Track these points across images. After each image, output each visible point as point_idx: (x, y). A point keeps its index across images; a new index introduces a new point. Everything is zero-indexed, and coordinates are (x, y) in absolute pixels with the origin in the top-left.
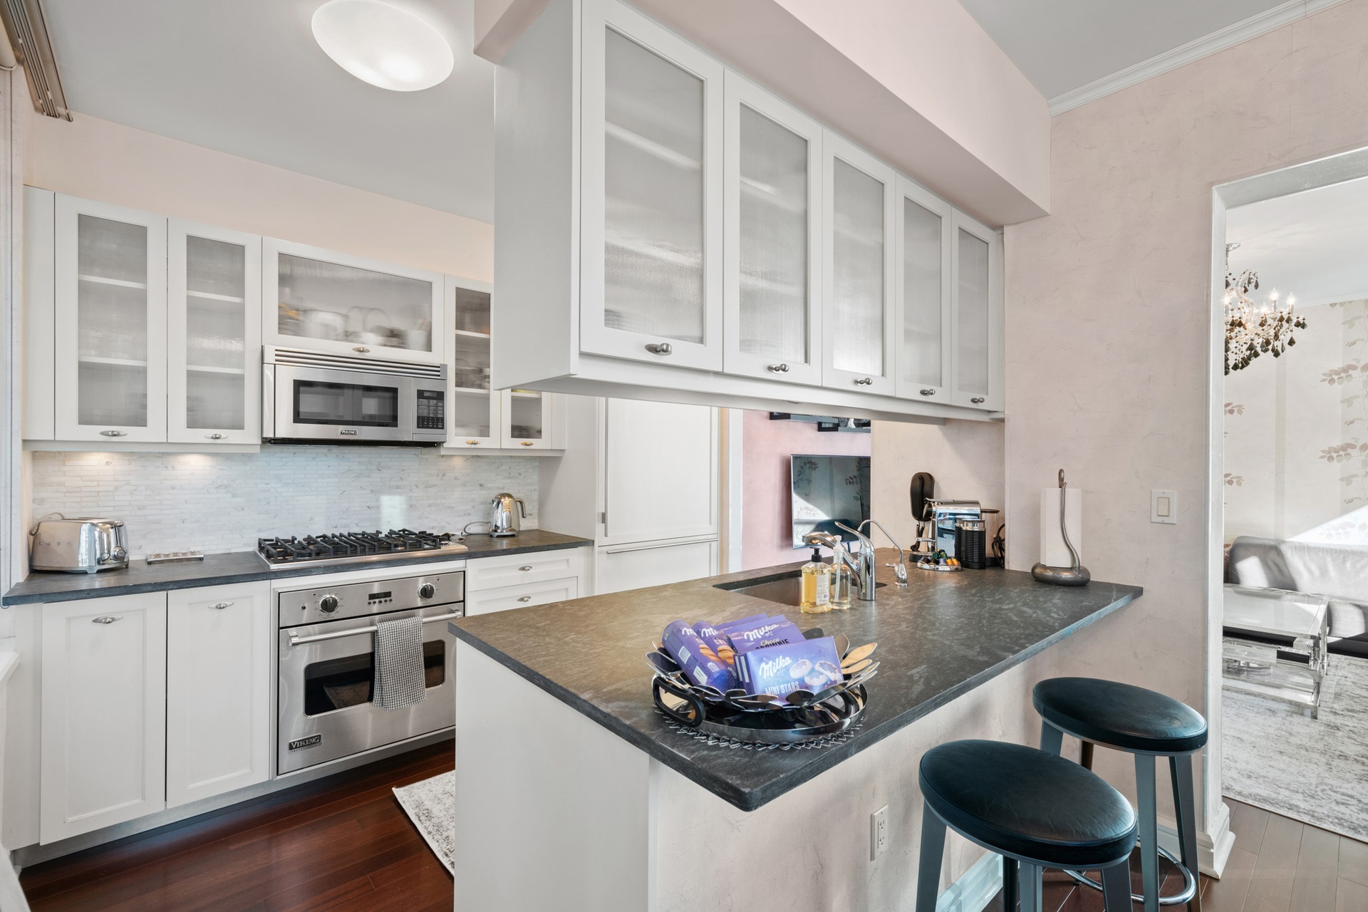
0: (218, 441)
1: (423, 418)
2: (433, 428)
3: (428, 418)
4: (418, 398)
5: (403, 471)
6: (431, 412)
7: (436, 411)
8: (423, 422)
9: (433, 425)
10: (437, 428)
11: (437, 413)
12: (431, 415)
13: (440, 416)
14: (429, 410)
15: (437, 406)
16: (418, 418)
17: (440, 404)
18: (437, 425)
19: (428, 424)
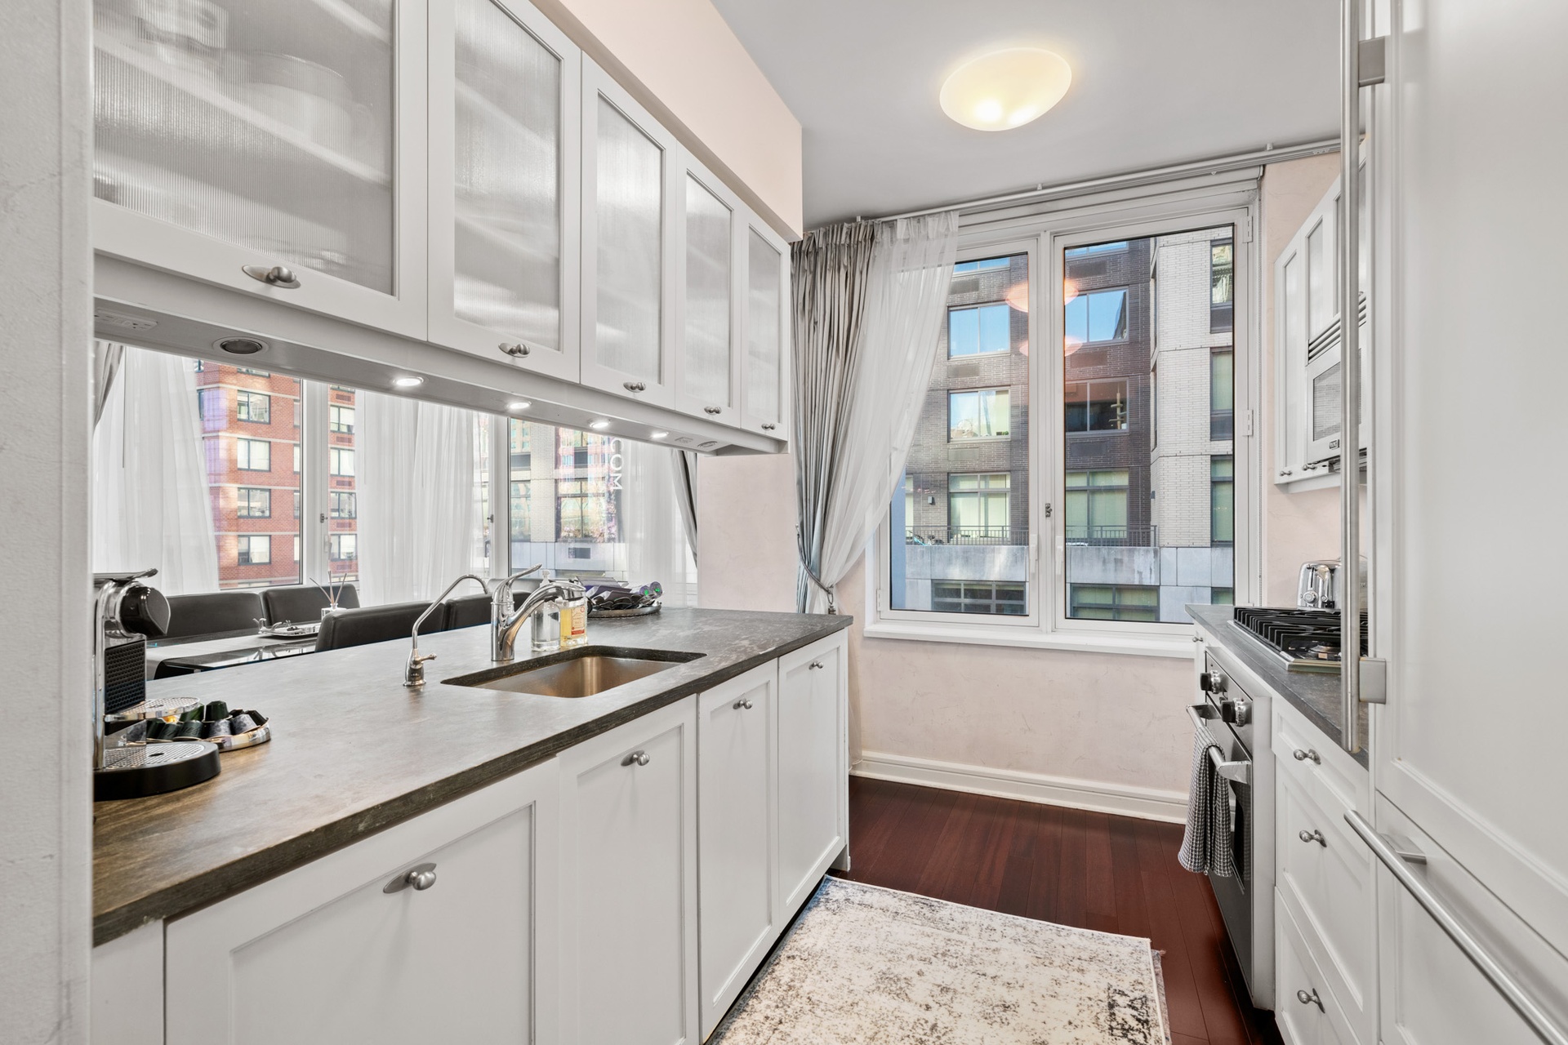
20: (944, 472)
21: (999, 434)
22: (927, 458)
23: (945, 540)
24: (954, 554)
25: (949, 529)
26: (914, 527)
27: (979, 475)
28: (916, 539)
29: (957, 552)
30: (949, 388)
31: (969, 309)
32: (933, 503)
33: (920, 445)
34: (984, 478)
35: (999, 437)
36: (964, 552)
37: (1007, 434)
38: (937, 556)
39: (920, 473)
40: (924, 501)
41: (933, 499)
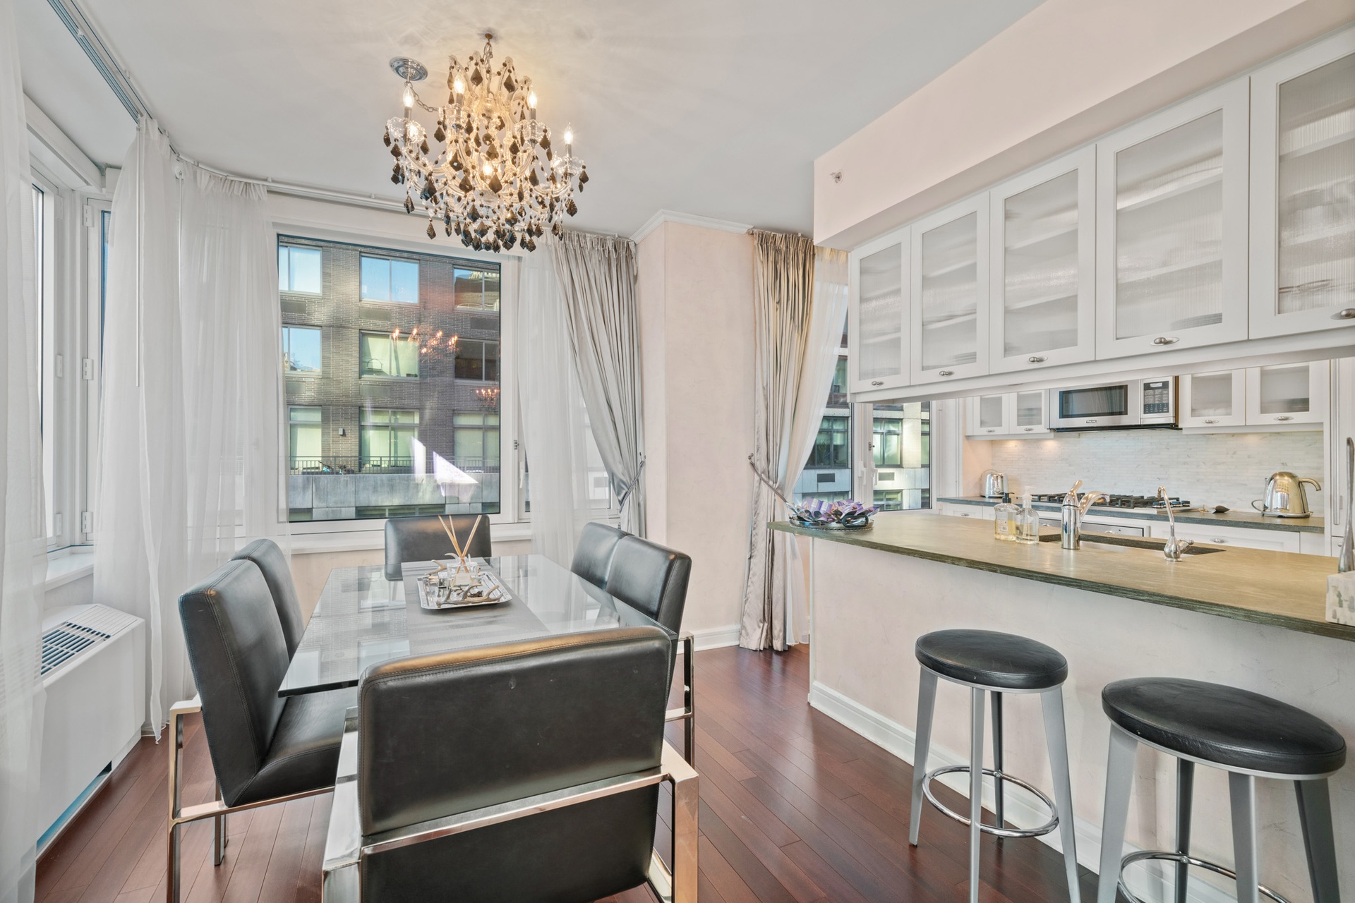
0: (1030, 432)
1: (1149, 405)
2: (1159, 412)
3: (1154, 405)
4: (1145, 389)
5: (1191, 449)
6: (1156, 399)
7: (1161, 398)
8: (1149, 408)
9: (1158, 409)
10: (1163, 412)
11: (1162, 400)
12: (1157, 402)
13: (1164, 402)
14: (1155, 398)
15: (1162, 394)
16: (1145, 405)
17: (1165, 392)
18: (1162, 410)
19: (1154, 410)
20: (356, 406)
21: (408, 375)
22: (338, 392)
23: (357, 470)
24: (379, 482)
25: (360, 459)
26: (322, 457)
27: (390, 410)
28: (325, 469)
29: (382, 480)
30: (361, 327)
31: (377, 258)
32: (344, 435)
33: (329, 378)
34: (394, 413)
35: (409, 378)
36: (389, 480)
37: (416, 376)
38: (362, 485)
39: (329, 405)
40: (335, 433)
41: (344, 431)
